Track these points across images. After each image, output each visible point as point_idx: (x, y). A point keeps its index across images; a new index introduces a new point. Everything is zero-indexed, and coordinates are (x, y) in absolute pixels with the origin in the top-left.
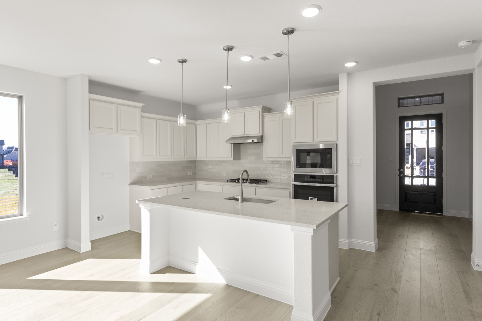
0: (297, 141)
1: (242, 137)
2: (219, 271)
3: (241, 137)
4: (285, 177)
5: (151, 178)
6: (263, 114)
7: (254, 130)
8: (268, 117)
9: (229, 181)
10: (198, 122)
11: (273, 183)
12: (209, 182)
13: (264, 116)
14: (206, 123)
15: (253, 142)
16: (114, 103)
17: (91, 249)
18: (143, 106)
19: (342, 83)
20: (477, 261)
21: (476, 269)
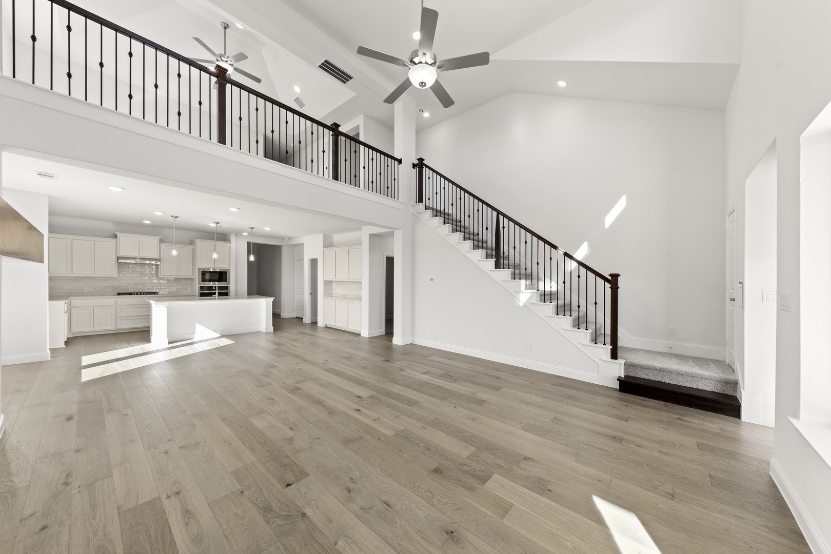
0: (202, 266)
6: (160, 243)
7: (149, 254)
8: (164, 246)
9: (120, 294)
10: (51, 235)
14: (70, 238)
19: (233, 239)
20: (285, 315)
21: (285, 317)
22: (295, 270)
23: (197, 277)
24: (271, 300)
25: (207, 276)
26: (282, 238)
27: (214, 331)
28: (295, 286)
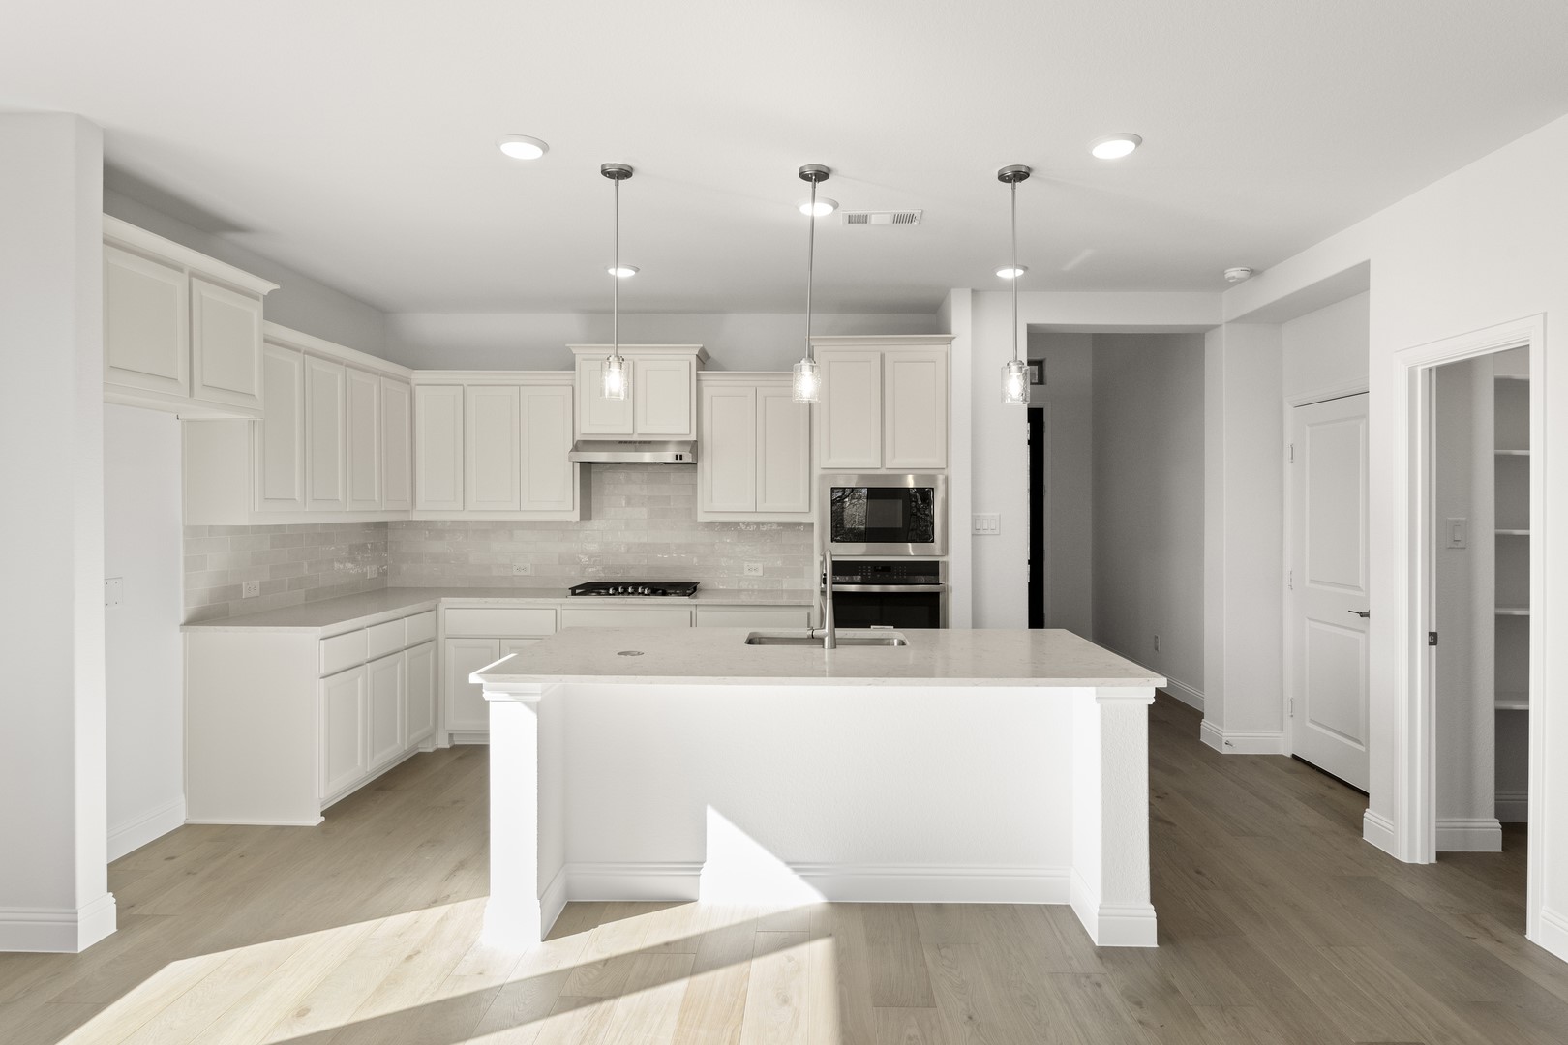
0: (834, 463)
1: (626, 442)
2: (796, 870)
3: (621, 442)
4: (753, 573)
5: (257, 593)
6: (699, 372)
7: (670, 422)
8: (713, 382)
9: (577, 591)
10: (419, 376)
11: (716, 592)
12: (501, 600)
13: (702, 378)
14: (461, 383)
15: (679, 461)
16: (177, 267)
17: (118, 926)
18: (272, 292)
19: (960, 315)
20: (1227, 734)
21: (1225, 750)
22: (1288, 467)
23: (819, 516)
24: (1139, 690)
25: (856, 512)
26: (1210, 279)
27: (795, 866)
28: (1288, 566)
